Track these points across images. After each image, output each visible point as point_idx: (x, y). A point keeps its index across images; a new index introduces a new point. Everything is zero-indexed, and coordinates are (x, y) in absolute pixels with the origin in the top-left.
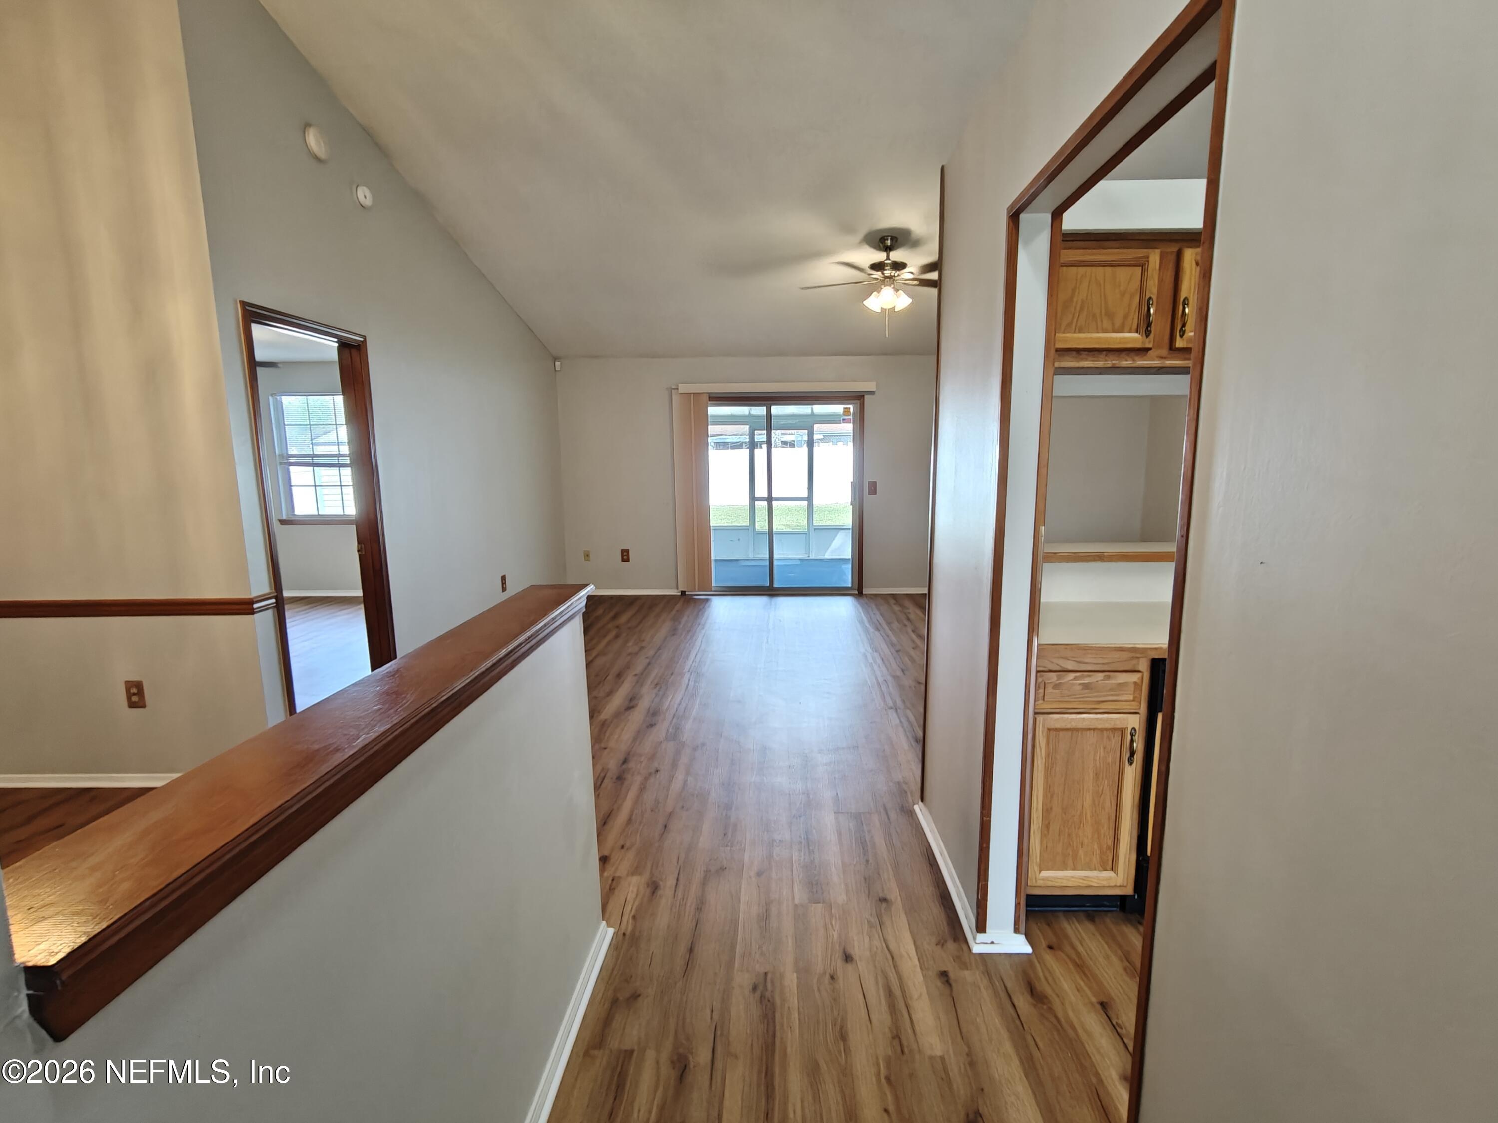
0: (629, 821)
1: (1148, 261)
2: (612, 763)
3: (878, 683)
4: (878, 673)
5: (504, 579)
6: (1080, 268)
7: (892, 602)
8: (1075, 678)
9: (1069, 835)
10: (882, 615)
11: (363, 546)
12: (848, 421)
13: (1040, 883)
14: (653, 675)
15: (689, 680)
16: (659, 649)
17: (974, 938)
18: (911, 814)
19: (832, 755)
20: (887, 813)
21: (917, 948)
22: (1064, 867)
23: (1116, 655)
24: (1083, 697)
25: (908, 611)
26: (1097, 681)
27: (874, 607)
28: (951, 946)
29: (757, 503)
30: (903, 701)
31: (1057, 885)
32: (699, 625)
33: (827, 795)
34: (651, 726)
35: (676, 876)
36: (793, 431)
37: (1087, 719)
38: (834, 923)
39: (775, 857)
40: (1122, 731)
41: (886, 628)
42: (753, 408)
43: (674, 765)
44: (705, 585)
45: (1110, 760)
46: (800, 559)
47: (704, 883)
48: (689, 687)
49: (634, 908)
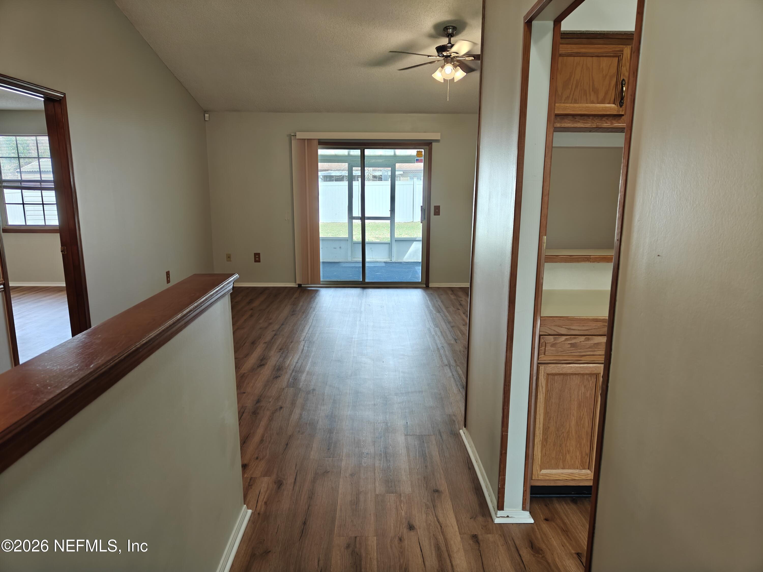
0: (262, 441)
1: (623, 54)
2: (249, 403)
3: (438, 349)
4: (438, 342)
5: (168, 273)
6: (575, 58)
7: (450, 292)
8: (566, 340)
9: (561, 445)
10: (442, 302)
11: (65, 248)
12: (421, 161)
13: (541, 477)
14: (279, 342)
15: (304, 346)
16: (282, 324)
17: (496, 514)
18: (458, 436)
19: (404, 397)
20: (441, 436)
21: (457, 521)
22: (557, 467)
23: (594, 325)
24: (571, 353)
25: (461, 299)
26: (580, 342)
27: (437, 296)
28: (480, 519)
29: (354, 221)
30: (455, 361)
31: (552, 478)
32: (311, 308)
33: (400, 423)
34: (277, 377)
35: (295, 477)
36: (381, 169)
37: (574, 367)
38: (402, 506)
39: (363, 464)
40: (597, 375)
41: (445, 310)
42: (351, 150)
43: (293, 403)
44: (315, 278)
45: (588, 395)
46: (384, 262)
47: (314, 481)
48: (304, 352)
49: (266, 497)
